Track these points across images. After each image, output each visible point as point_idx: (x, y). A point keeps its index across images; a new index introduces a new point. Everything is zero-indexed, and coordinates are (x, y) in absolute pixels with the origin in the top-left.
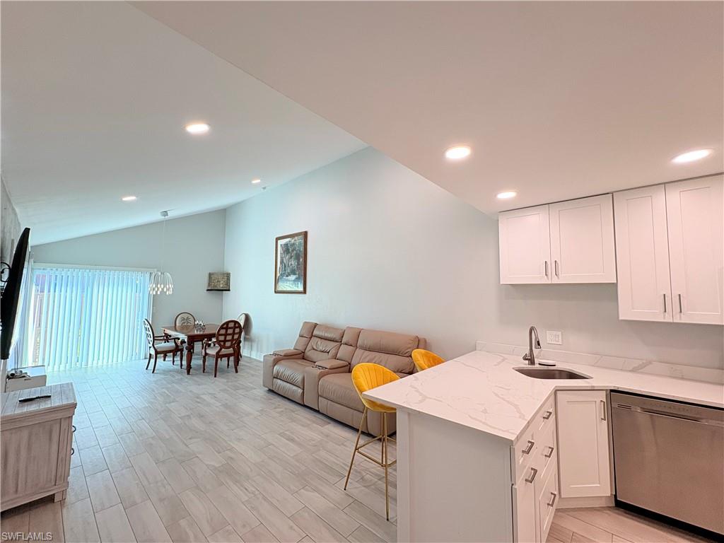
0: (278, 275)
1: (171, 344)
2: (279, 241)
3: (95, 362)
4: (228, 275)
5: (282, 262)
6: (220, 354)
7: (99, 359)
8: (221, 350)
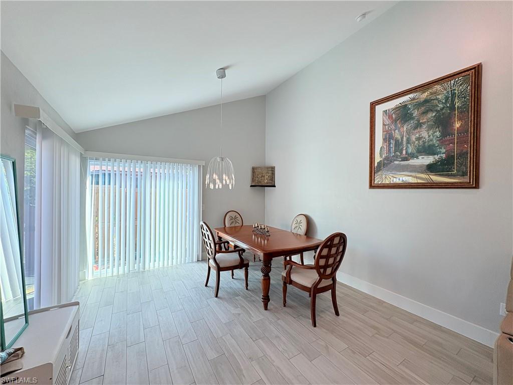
0: (378, 159)
1: (234, 257)
2: (377, 107)
3: (152, 264)
4: (273, 169)
5: (388, 138)
6: (319, 287)
7: (155, 261)
8: (320, 281)
